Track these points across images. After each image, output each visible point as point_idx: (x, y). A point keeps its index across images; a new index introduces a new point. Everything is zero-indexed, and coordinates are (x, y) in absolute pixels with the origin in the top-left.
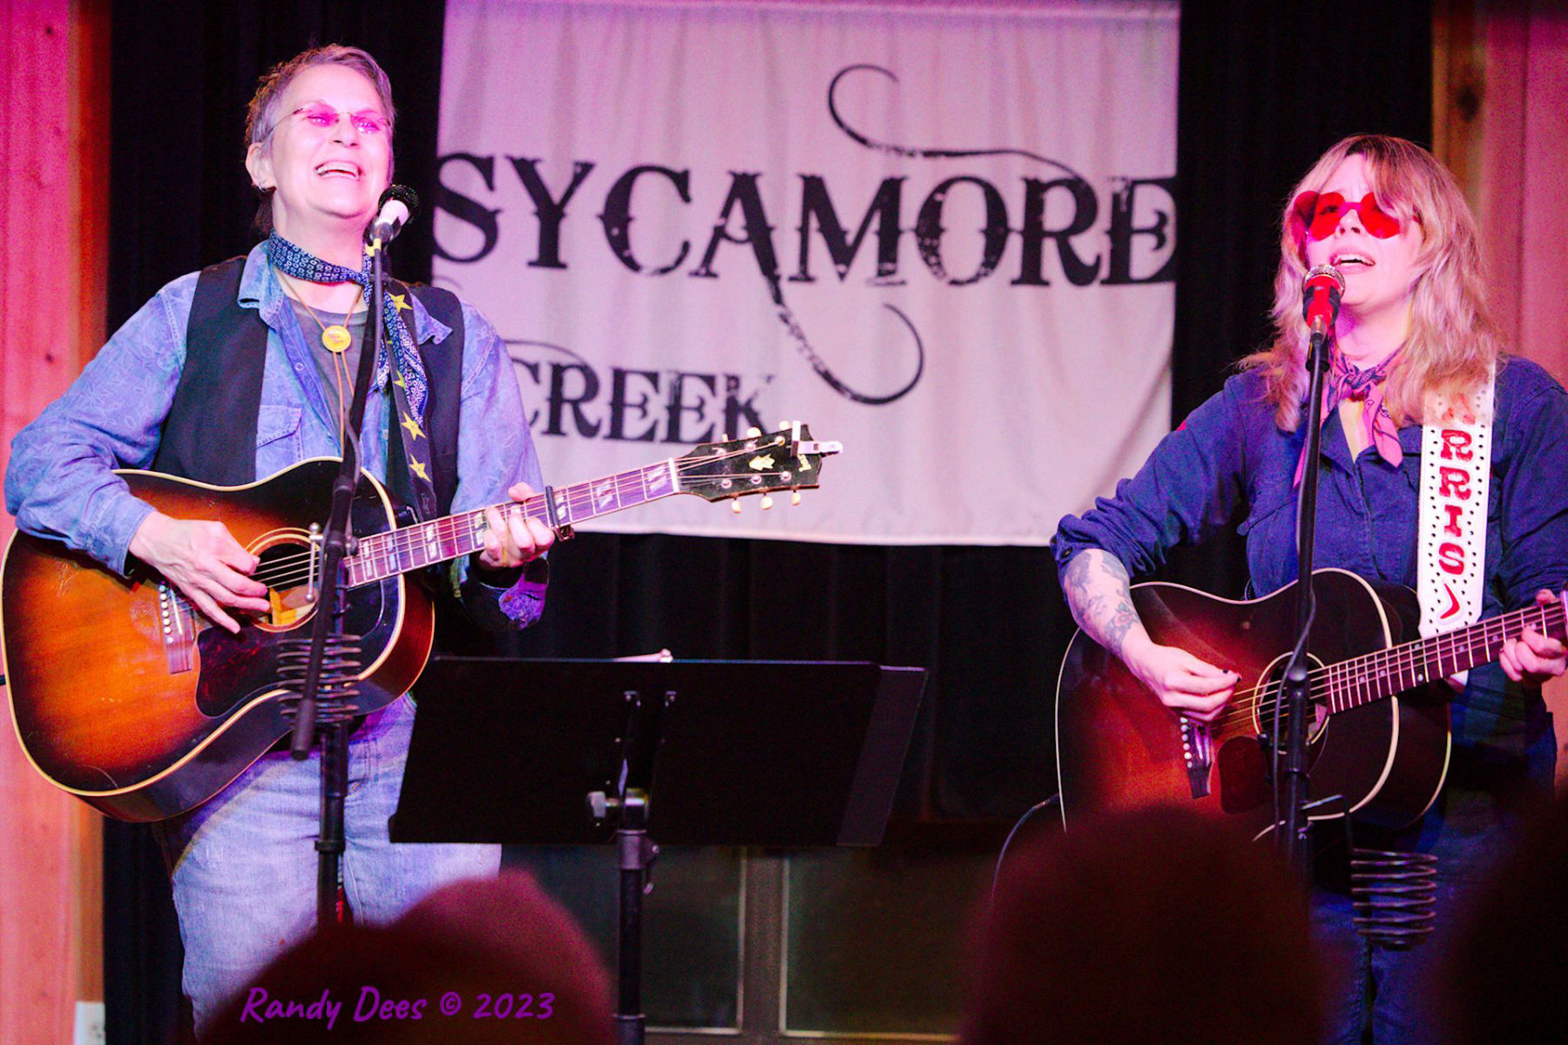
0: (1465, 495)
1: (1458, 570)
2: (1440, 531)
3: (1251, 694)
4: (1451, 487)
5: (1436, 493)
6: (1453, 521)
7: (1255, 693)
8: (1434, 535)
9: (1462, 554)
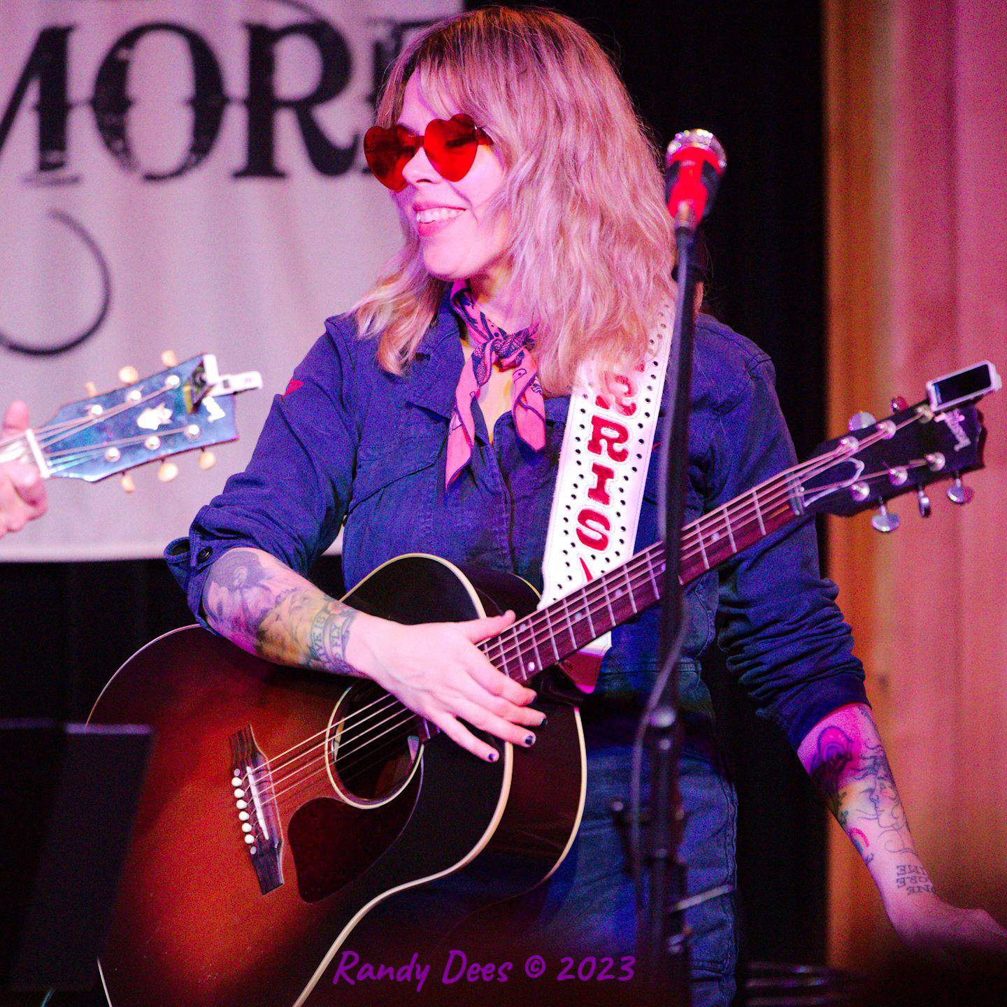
0: (621, 456)
1: (601, 544)
2: (582, 493)
3: (322, 739)
4: (603, 443)
5: (583, 446)
6: (601, 483)
7: (328, 735)
8: (574, 496)
9: (607, 526)
